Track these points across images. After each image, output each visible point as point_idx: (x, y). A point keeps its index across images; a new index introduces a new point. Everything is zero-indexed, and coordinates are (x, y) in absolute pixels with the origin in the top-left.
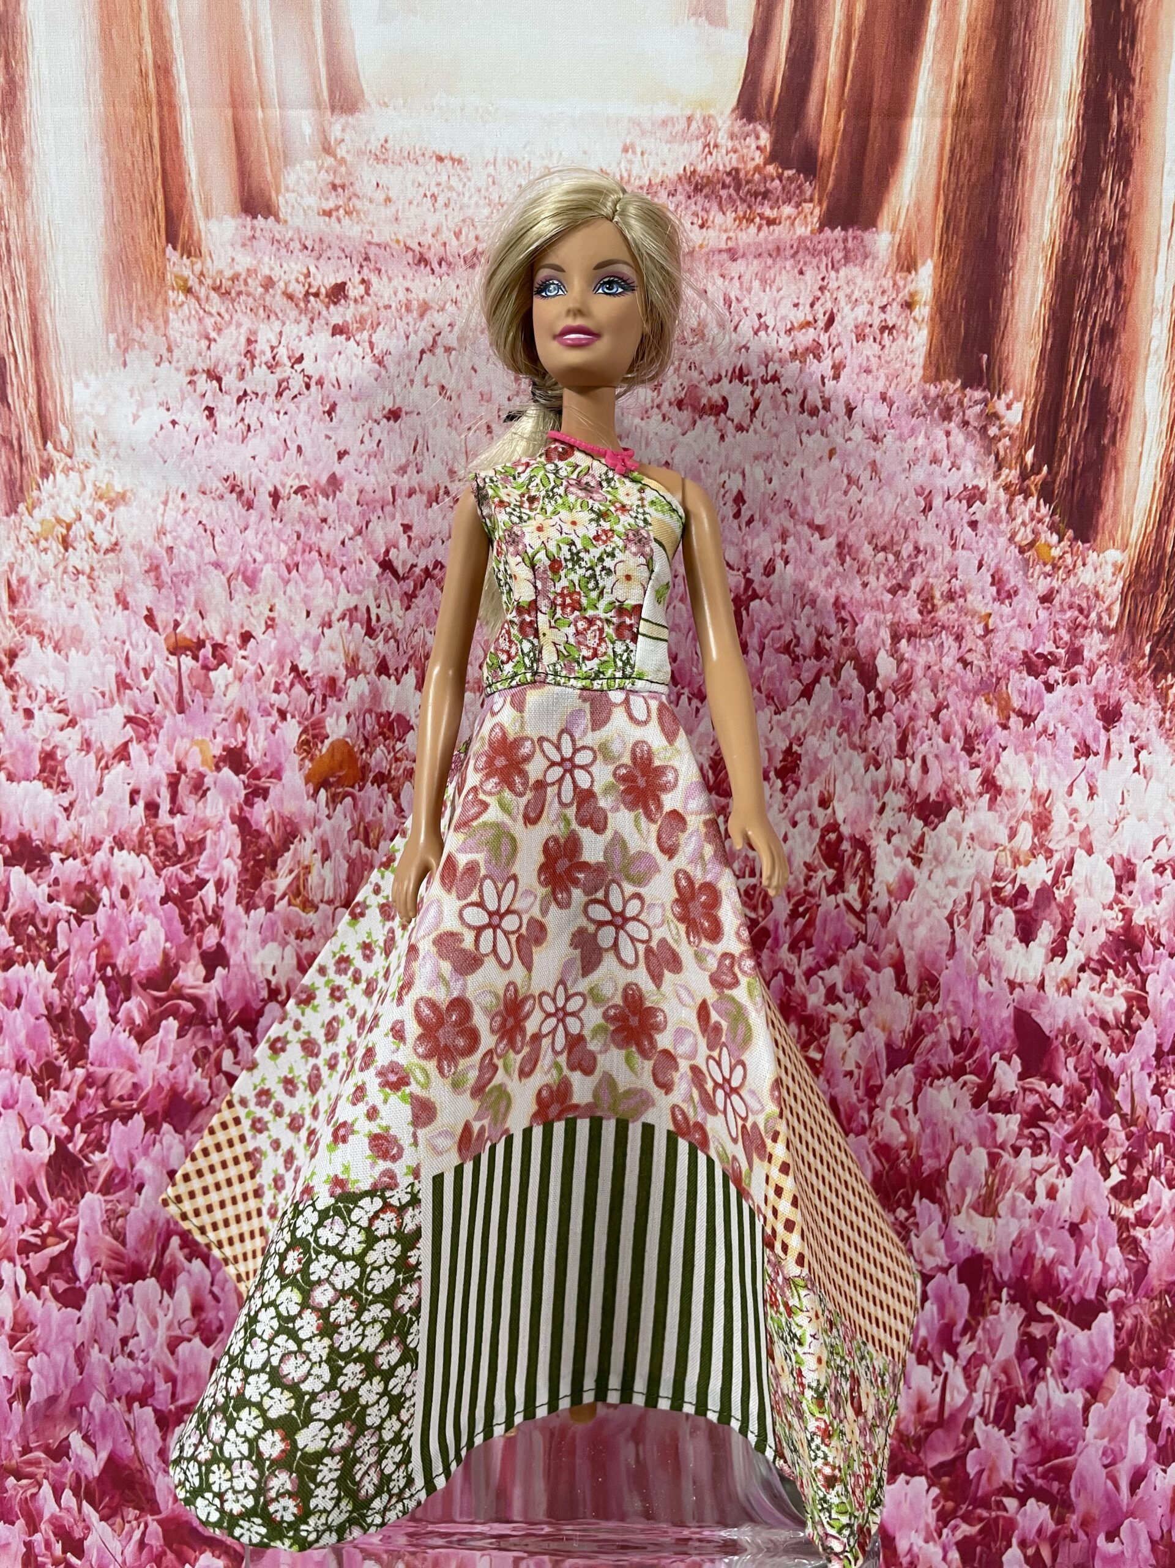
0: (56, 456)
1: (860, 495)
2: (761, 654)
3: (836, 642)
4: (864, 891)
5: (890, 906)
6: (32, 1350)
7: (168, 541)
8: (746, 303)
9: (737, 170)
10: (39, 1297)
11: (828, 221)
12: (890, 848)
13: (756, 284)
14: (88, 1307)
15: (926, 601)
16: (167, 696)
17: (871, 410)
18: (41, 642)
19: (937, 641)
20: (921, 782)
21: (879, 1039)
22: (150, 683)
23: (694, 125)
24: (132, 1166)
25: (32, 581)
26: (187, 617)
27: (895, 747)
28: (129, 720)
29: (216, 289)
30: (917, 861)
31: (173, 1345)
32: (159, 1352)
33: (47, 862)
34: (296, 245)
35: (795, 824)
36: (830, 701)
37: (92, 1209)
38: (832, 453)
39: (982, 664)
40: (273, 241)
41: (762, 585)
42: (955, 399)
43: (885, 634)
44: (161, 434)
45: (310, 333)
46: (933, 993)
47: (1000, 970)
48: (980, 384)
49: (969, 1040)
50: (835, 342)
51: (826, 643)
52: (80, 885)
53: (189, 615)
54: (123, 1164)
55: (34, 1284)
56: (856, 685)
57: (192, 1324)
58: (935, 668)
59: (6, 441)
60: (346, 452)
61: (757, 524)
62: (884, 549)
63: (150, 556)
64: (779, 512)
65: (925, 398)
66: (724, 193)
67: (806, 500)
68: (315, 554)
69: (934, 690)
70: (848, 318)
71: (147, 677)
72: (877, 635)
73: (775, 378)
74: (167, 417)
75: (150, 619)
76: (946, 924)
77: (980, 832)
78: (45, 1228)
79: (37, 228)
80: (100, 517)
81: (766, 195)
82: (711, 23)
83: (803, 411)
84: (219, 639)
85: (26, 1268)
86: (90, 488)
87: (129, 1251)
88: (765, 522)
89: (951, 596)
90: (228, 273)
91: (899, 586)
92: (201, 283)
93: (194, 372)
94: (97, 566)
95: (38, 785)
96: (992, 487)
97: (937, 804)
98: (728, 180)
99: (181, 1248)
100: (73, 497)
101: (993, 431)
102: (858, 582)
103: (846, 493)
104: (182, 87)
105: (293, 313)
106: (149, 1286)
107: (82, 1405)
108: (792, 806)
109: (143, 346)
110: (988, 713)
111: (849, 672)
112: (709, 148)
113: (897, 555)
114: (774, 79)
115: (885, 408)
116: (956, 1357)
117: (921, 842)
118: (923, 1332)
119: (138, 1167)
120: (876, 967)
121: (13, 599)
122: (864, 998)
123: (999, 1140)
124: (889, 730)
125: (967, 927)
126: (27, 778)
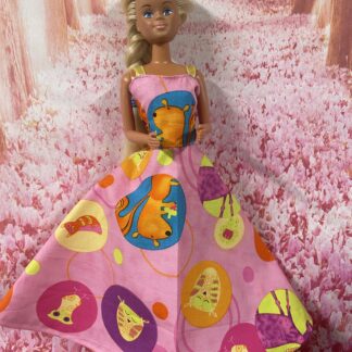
0: (33, 99)
1: (305, 105)
2: (271, 158)
3: (296, 153)
4: (304, 233)
5: (312, 238)
7: (72, 127)
8: (266, 40)
11: (294, 12)
12: (313, 219)
15: (326, 139)
16: (74, 178)
17: (308, 76)
18: (31, 162)
19: (329, 152)
20: (324, 198)
21: (309, 279)
22: (68, 174)
25: (27, 141)
27: (315, 187)
28: (61, 186)
29: (85, 40)
30: (322, 223)
33: (36, 232)
34: (112, 24)
35: (282, 213)
36: (294, 172)
38: (295, 91)
39: (344, 159)
41: (272, 135)
42: (337, 71)
43: (312, 150)
44: (68, 91)
45: (117, 55)
46: (326, 264)
47: (348, 256)
48: (345, 66)
49: (337, 278)
50: (296, 53)
51: (293, 154)
53: (80, 151)
56: (303, 167)
58: (329, 161)
61: (270, 115)
62: (312, 122)
63: (66, 132)
64: (277, 111)
65: (327, 71)
67: (286, 106)
69: (328, 168)
70: (301, 44)
71: (67, 172)
72: (309, 151)
73: (276, 66)
74: (70, 85)
75: (67, 153)
76: (331, 243)
78: (42, 346)
79: (22, 21)
80: (48, 120)
81: (273, 3)
83: (285, 77)
84: (91, 159)
86: (44, 110)
88: (272, 114)
89: (334, 137)
90: (89, 35)
91: (317, 134)
92: (80, 38)
93: (78, 69)
94: (48, 136)
95: (32, 208)
96: (350, 101)
100: (39, 113)
101: (349, 82)
102: (303, 133)
103: (300, 104)
105: (112, 48)
108: (281, 207)
109: (61, 61)
110: (345, 175)
111: (300, 163)
113: (316, 124)
115: (313, 75)
117: (323, 217)
120: (308, 257)
121: (20, 148)
122: (304, 267)
123: (346, 309)
124: (313, 181)
125: (337, 243)
126: (28, 206)
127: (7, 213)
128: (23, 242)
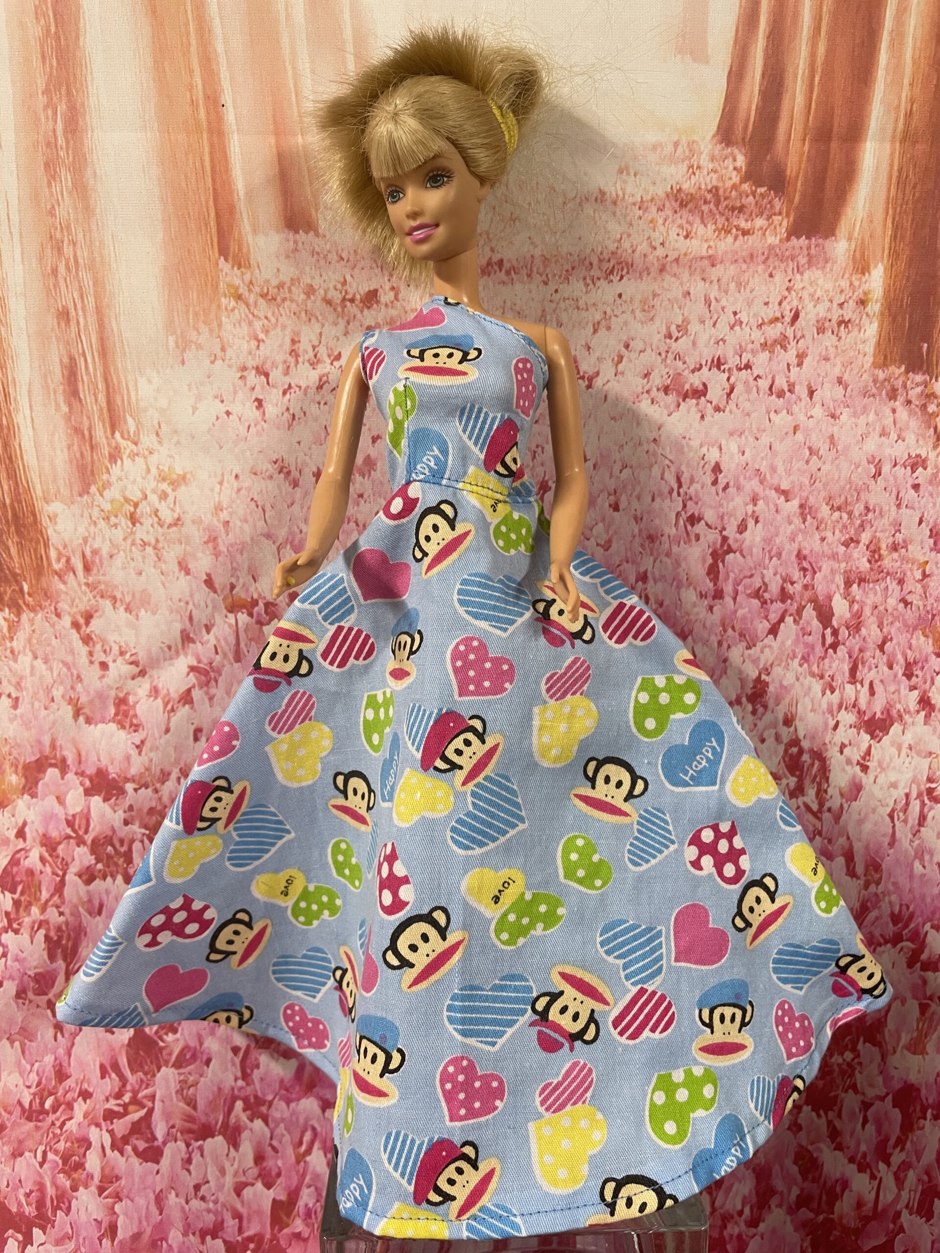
0: (123, 443)
1: (820, 464)
2: (735, 599)
3: (798, 587)
5: (842, 806)
6: (118, 1197)
7: (224, 516)
8: (723, 302)
9: (717, 188)
10: (122, 1154)
11: (794, 232)
12: (842, 758)
13: (732, 286)
14: (165, 1161)
15: (874, 552)
16: (226, 648)
17: (828, 393)
18: (114, 605)
19: (883, 585)
20: (869, 703)
22: (211, 638)
23: (680, 150)
24: (201, 1044)
25: (105, 552)
26: (241, 581)
27: (847, 674)
28: (192, 669)
29: (263, 296)
30: (865, 769)
31: (238, 1190)
32: (227, 1195)
33: (122, 792)
34: (333, 257)
35: (763, 741)
36: (793, 637)
37: (167, 1081)
38: (796, 429)
39: (921, 604)
40: (313, 253)
41: (736, 541)
42: (900, 382)
43: (840, 580)
44: (217, 423)
45: (346, 334)
46: (877, 876)
47: (932, 855)
48: (920, 368)
49: (906, 914)
50: (799, 335)
51: (790, 589)
52: (151, 811)
53: (244, 578)
54: (193, 1043)
55: (118, 1145)
56: (816, 624)
57: (255, 1171)
58: (881, 608)
59: (77, 431)
60: (379, 437)
61: (732, 490)
62: (839, 509)
63: (209, 529)
64: (751, 479)
65: (875, 381)
66: (705, 208)
67: (773, 469)
68: (352, 524)
69: (880, 626)
70: (811, 314)
71: (208, 632)
72: (833, 581)
73: (748, 366)
74: (223, 408)
75: (209, 582)
76: (888, 819)
77: (918, 744)
78: (127, 1098)
79: (102, 242)
80: (164, 496)
81: (741, 209)
82: (695, 60)
83: (771, 394)
84: (270, 598)
85: (111, 1132)
86: (154, 471)
87: (200, 1114)
88: (738, 489)
89: (895, 548)
90: (274, 282)
91: (851, 539)
92: (250, 290)
93: (244, 369)
94: (161, 538)
95: (113, 726)
96: (932, 455)
97: (884, 720)
98: (709, 196)
99: (244, 1110)
100: (139, 479)
101: (932, 408)
102: (817, 537)
103: (807, 462)
104: (230, 116)
105: (332, 317)
106: (217, 1143)
107: (162, 1240)
108: (761, 725)
109: (199, 347)
110: (924, 644)
111: (809, 613)
112: (693, 169)
113: (850, 514)
114: (749, 109)
115: (840, 390)
116: (888, 1164)
117: (868, 752)
118: (863, 1148)
119: (206, 1044)
120: (830, 857)
121: (87, 569)
123: (928, 993)
124: (842, 661)
125: (905, 821)
126: (103, 721)
127: (46, 740)
128: (87, 817)
